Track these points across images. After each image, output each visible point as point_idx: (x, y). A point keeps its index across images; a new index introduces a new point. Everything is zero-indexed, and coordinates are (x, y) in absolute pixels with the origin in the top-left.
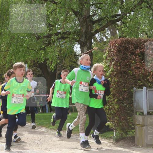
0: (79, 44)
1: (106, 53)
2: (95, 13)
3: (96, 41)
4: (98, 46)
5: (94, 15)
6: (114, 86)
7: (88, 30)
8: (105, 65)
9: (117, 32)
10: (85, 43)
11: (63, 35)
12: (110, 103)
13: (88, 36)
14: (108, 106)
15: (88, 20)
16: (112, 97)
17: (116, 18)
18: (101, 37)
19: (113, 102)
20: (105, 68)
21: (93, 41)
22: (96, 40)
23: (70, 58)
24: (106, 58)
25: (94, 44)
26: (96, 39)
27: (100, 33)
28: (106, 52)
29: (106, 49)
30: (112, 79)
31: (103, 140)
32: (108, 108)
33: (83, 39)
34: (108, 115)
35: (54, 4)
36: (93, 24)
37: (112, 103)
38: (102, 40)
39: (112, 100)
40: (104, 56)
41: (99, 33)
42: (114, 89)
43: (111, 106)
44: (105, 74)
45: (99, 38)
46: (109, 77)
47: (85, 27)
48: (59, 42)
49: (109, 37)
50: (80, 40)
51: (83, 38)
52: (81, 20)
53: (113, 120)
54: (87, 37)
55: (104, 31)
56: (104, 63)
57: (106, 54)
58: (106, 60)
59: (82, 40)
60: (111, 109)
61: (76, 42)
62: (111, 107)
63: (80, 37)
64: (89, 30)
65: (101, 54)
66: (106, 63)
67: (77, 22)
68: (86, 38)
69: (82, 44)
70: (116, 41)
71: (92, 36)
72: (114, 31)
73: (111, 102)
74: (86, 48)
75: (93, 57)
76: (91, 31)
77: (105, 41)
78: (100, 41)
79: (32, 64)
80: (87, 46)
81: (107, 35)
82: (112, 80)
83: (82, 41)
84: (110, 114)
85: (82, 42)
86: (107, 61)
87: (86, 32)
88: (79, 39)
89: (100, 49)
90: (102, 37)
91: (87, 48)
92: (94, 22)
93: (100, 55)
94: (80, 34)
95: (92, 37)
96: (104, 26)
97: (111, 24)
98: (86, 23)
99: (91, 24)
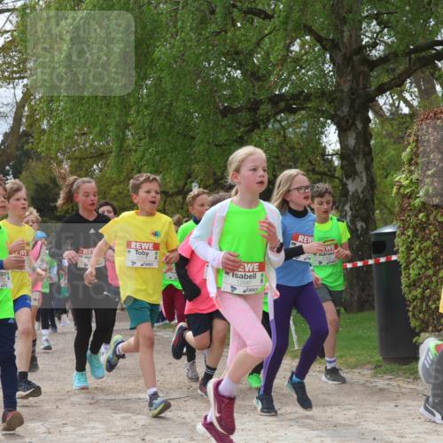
0: (335, 124)
1: (410, 147)
2: (375, 39)
3: (381, 115)
4: (386, 128)
5: (374, 45)
6: (436, 234)
7: (358, 84)
8: (407, 179)
9: (438, 88)
10: (351, 121)
11: (291, 102)
12: (426, 281)
13: (358, 101)
14: (419, 290)
15: (356, 58)
16: (430, 265)
17: (434, 52)
18: (392, 105)
19: (434, 279)
20: (408, 186)
21: (371, 115)
22: (379, 113)
23: (310, 162)
24: (412, 159)
25: (375, 124)
26: (381, 108)
27: (391, 94)
28: (409, 144)
29: (409, 136)
30: (428, 216)
31: (409, 382)
32: (419, 296)
33: (346, 109)
34: (420, 313)
35: (264, 19)
36: (372, 70)
37: (431, 282)
38: (395, 110)
39: (430, 272)
40: (405, 155)
41: (388, 93)
42: (435, 244)
43: (428, 288)
44: (410, 203)
45: (388, 107)
46: (420, 211)
47: (349, 78)
48: (280, 122)
49: (415, 103)
50: (336, 115)
51: (344, 108)
52: (339, 59)
53: (435, 327)
54: (356, 106)
55: (402, 88)
56: (406, 173)
57: (408, 150)
58: (410, 165)
59: (343, 112)
60: (430, 296)
61: (327, 119)
62: (428, 291)
63: (336, 104)
64: (361, 86)
65: (394, 149)
66: (411, 172)
67: (327, 66)
68: (352, 107)
69: (344, 123)
70: (435, 114)
71: (370, 101)
72: (429, 86)
73: (430, 277)
74: (354, 135)
75: (372, 159)
76: (365, 87)
77: (406, 115)
78: (391, 114)
79: (211, 181)
80: (357, 128)
81: (409, 98)
82: (428, 219)
83: (342, 115)
84: (426, 311)
85: (343, 118)
86: (413, 168)
87: (353, 91)
88: (335, 111)
89: (392, 137)
90: (397, 103)
91: (357, 134)
92: (373, 64)
93: (393, 152)
94: (336, 98)
95: (370, 104)
96: (401, 75)
97: (420, 68)
98: (353, 67)
99: (366, 69)
